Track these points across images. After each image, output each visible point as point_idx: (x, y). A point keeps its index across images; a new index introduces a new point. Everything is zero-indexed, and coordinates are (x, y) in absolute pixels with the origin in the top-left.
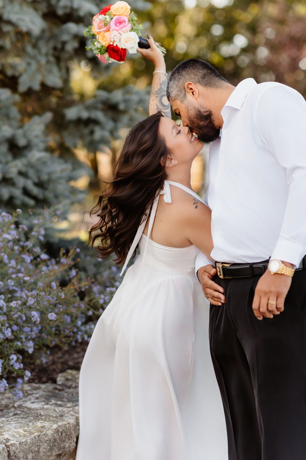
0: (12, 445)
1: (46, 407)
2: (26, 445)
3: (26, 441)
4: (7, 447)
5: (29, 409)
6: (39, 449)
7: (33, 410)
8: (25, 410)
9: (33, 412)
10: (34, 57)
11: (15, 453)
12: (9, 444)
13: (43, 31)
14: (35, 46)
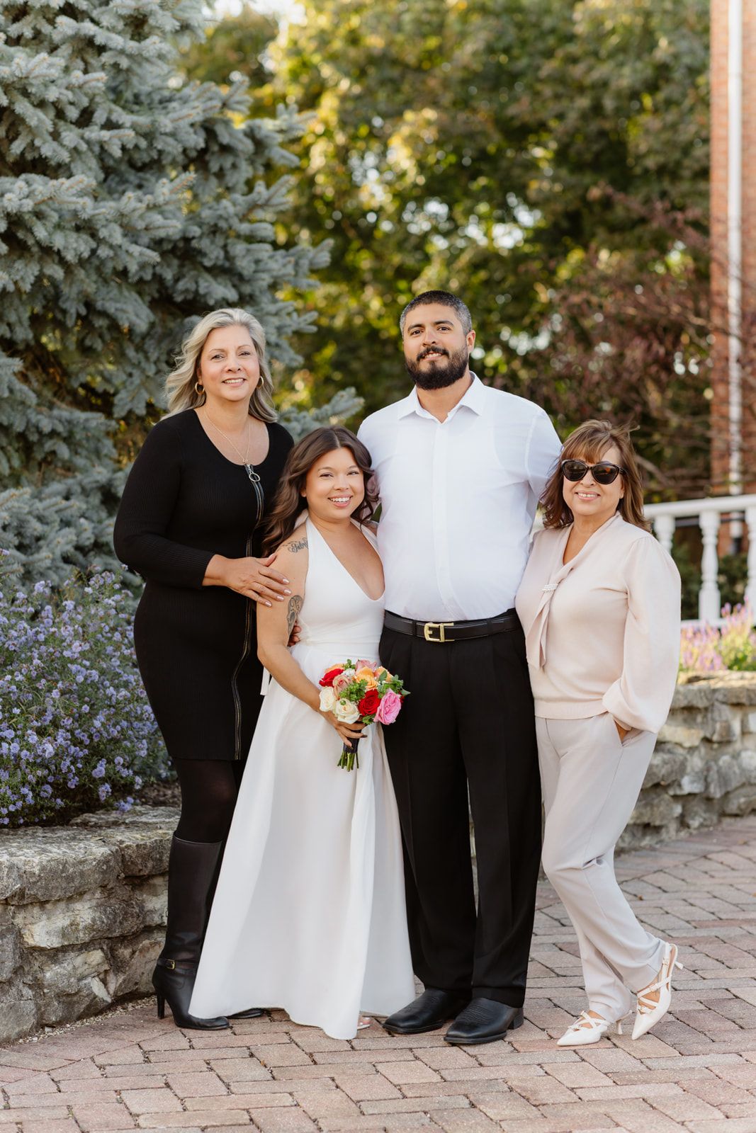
0: (127, 847)
1: (167, 820)
2: (144, 848)
3: (145, 845)
4: (122, 849)
5: (146, 823)
6: (161, 857)
7: (150, 824)
8: (140, 825)
9: (150, 826)
10: (137, 365)
11: (131, 857)
12: (124, 845)
13: (152, 325)
14: (139, 349)
